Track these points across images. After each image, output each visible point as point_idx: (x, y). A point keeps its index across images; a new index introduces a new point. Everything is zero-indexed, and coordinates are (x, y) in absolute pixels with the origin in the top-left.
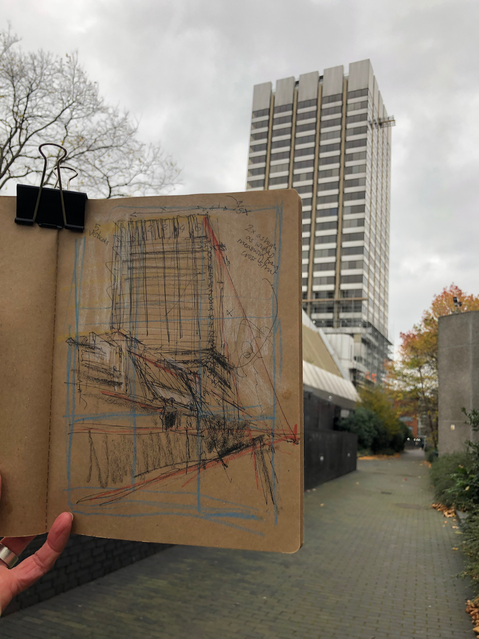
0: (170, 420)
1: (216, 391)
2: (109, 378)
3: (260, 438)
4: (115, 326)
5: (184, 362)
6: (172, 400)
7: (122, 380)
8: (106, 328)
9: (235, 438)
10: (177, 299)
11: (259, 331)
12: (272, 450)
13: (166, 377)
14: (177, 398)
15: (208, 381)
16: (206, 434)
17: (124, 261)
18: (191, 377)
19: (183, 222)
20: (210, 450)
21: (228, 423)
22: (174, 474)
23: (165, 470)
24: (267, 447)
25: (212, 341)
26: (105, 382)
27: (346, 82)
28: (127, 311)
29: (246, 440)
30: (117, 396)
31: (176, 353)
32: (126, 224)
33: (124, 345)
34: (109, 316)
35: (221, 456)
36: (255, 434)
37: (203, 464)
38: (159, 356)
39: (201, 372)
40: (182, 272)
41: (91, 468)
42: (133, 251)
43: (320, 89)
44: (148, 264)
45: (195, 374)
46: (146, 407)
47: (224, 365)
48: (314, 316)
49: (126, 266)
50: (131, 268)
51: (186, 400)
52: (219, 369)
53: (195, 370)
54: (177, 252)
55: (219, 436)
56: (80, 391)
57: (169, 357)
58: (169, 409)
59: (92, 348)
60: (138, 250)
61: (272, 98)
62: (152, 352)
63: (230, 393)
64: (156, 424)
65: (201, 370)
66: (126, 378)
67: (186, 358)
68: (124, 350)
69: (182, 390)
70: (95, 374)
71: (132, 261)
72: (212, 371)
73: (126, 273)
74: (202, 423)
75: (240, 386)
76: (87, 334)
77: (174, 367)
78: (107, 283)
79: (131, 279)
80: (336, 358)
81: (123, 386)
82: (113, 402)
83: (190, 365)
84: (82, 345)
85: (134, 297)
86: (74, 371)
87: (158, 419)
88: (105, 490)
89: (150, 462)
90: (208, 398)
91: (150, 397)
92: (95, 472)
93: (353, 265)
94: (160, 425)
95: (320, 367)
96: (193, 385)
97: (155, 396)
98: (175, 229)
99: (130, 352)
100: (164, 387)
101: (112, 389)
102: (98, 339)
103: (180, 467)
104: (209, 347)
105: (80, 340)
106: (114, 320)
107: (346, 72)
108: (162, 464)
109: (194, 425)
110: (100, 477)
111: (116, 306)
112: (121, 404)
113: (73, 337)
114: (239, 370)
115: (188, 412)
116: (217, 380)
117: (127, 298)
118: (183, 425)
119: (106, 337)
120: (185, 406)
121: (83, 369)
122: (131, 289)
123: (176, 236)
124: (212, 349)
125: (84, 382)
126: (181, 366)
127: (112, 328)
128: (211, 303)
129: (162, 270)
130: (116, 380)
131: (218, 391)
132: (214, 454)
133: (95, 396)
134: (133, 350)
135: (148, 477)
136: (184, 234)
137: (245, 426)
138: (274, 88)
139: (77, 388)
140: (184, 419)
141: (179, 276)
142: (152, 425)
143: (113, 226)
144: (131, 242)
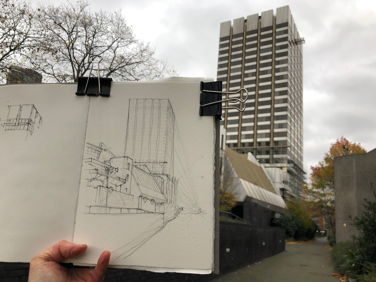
27: (274, 19)
43: (259, 24)
48: (258, 157)
61: (231, 30)
80: (271, 182)
93: (281, 126)
95: (262, 187)
107: (275, 13)
138: (232, 24)
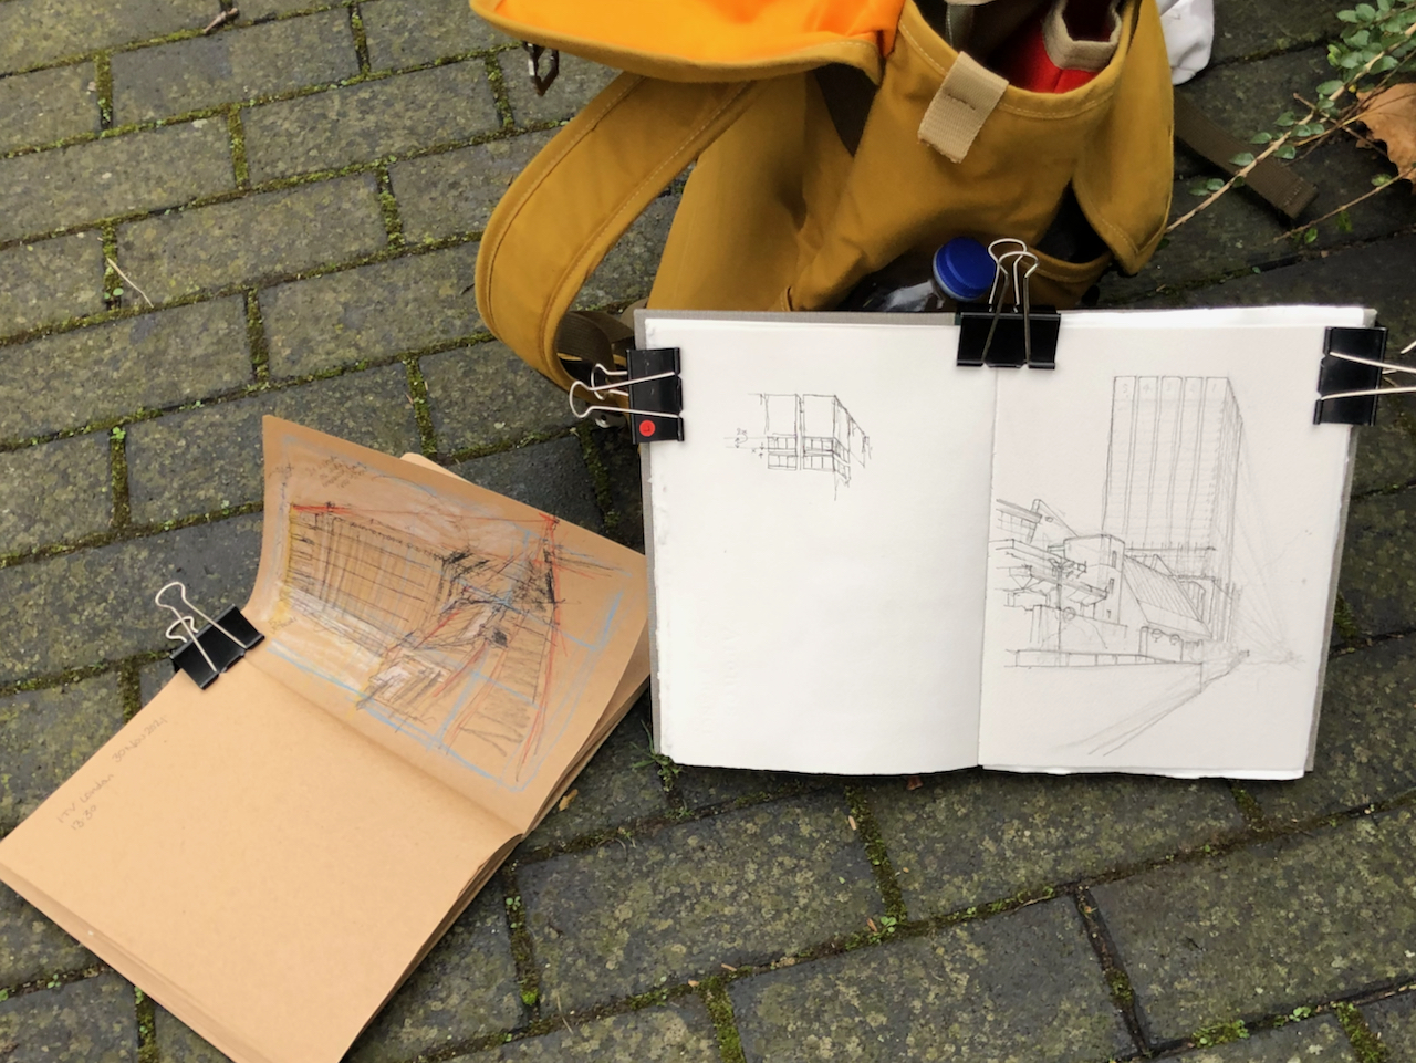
0: (500, 638)
1: (488, 576)
2: (426, 682)
3: (547, 554)
4: (381, 651)
5: (450, 595)
6: (483, 626)
7: (437, 669)
8: (377, 660)
9: (540, 578)
10: (381, 572)
11: (431, 507)
12: (560, 547)
13: (457, 622)
14: (482, 620)
15: (474, 579)
16: (527, 607)
17: (324, 610)
18: (466, 595)
19: (297, 530)
20: (542, 609)
21: (522, 579)
22: (551, 660)
23: (543, 664)
24: (557, 551)
25: (436, 557)
26: (426, 688)
28: (375, 631)
29: (545, 568)
30: (449, 682)
31: (438, 599)
32: (286, 588)
33: (405, 651)
34: (368, 653)
35: (553, 601)
36: (542, 557)
37: (555, 623)
38: (435, 619)
39: (464, 583)
40: (353, 553)
41: (495, 745)
42: (317, 594)
44: (336, 585)
45: (465, 590)
46: (476, 658)
47: (462, 556)
49: (329, 610)
50: (334, 605)
51: (488, 610)
52: (466, 562)
53: (461, 588)
54: (330, 549)
55: (534, 594)
56: (415, 718)
57: (440, 608)
58: (490, 634)
59: (385, 685)
60: (318, 587)
62: (427, 624)
63: (494, 563)
64: (496, 655)
65: (462, 582)
66: (437, 664)
67: (446, 591)
68: (411, 654)
69: (476, 610)
70: (411, 695)
71: (327, 601)
72: (467, 570)
73: (336, 613)
74: (515, 606)
75: (489, 550)
76: (368, 684)
77: (451, 608)
78: (336, 640)
79: (345, 610)
81: (444, 672)
82: (451, 690)
83: (454, 591)
84: (374, 694)
85: (364, 616)
86: (391, 716)
87: (495, 650)
88: (525, 741)
89: (529, 680)
90: (493, 589)
91: (468, 648)
92: (502, 743)
94: (499, 651)
96: (476, 597)
97: (471, 642)
98: (304, 540)
99: (416, 648)
100: (466, 628)
101: (438, 685)
102: (381, 676)
103: (547, 649)
104: (441, 562)
105: (368, 694)
106: (374, 649)
108: (536, 667)
109: (514, 615)
110: (509, 739)
111: (362, 641)
112: (458, 684)
113: (359, 699)
114: (472, 543)
115: (499, 615)
116: (476, 570)
117: (362, 626)
118: (510, 626)
119: (385, 666)
120: (493, 615)
121: (396, 705)
122: (355, 616)
123: (312, 543)
124: (444, 561)
125: (410, 709)
126: (452, 600)
127: (380, 655)
128: (393, 539)
129: (347, 574)
130: (433, 676)
131: (488, 574)
132: (549, 607)
133: (431, 705)
134: (416, 644)
135: (541, 689)
136: (310, 534)
137: (531, 565)
139: (410, 720)
140: (505, 624)
141: (356, 558)
142: (495, 661)
143: (282, 603)
144: (307, 591)
